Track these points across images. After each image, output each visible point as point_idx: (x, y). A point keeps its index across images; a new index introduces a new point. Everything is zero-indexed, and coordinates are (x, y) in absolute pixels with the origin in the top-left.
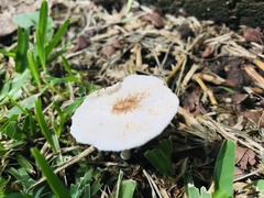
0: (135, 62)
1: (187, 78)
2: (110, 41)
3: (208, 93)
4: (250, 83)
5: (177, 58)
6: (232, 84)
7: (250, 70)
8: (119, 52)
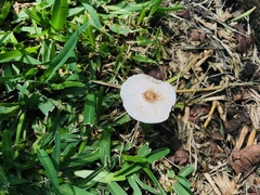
0: (198, 60)
1: (210, 99)
2: (202, 30)
3: (209, 117)
4: (235, 135)
5: (221, 82)
6: (226, 126)
7: (244, 130)
8: (198, 43)
